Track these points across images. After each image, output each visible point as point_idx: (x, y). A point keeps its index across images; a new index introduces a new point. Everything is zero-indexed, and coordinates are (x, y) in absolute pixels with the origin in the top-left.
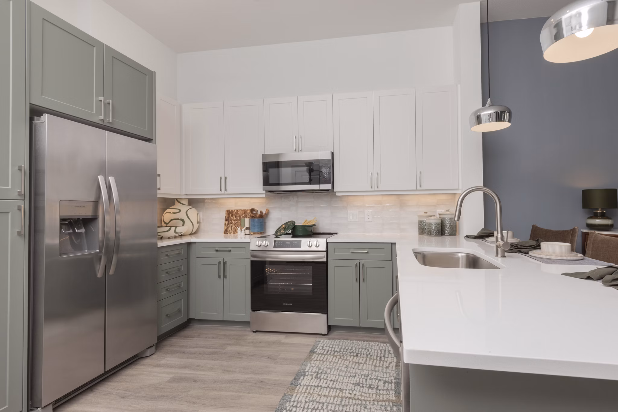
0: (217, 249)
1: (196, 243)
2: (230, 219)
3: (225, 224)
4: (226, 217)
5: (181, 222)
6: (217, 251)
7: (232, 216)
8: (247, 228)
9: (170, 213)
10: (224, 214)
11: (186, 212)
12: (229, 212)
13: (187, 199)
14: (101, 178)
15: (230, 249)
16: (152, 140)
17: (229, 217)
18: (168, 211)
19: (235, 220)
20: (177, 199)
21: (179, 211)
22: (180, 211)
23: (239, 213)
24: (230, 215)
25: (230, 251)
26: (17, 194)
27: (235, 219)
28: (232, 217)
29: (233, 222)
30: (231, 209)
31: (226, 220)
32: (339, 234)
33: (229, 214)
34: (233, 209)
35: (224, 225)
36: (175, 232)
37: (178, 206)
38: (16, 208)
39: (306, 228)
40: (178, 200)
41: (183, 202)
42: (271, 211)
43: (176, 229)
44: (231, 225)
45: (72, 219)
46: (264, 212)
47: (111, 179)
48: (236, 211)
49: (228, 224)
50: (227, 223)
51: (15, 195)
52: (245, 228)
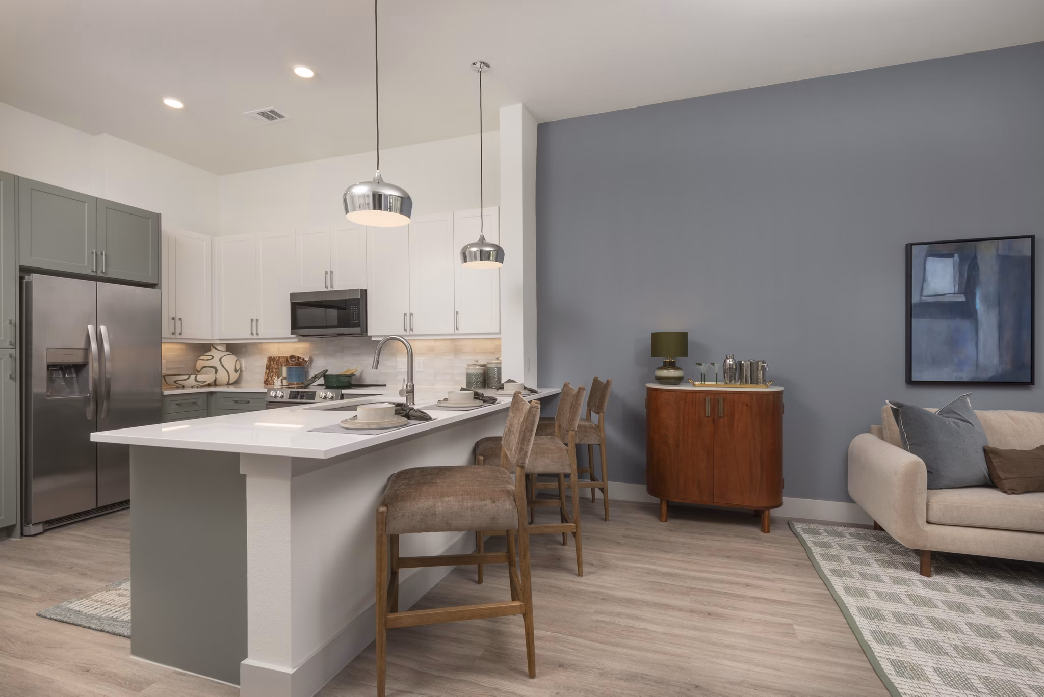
0: (236, 399)
1: (217, 393)
2: (271, 367)
3: (266, 373)
4: (267, 364)
5: (214, 370)
6: (236, 402)
7: (273, 363)
8: (285, 378)
9: (204, 360)
10: (265, 362)
11: (220, 360)
12: (271, 359)
13: (225, 345)
14: (91, 328)
15: (248, 400)
16: (157, 285)
17: (270, 365)
18: (202, 357)
19: (276, 369)
20: (212, 345)
21: (211, 357)
22: (213, 357)
23: (281, 360)
24: (272, 362)
25: (248, 402)
26: (8, 343)
27: (276, 367)
28: (273, 366)
29: (274, 370)
30: (273, 356)
31: (267, 369)
32: (387, 386)
33: (270, 362)
34: (275, 356)
35: (264, 373)
36: (196, 380)
37: (213, 352)
38: (8, 356)
39: (340, 378)
40: (214, 345)
41: (218, 348)
42: (315, 359)
43: (196, 377)
44: (272, 374)
45: (64, 365)
46: (307, 359)
47: (103, 328)
48: (278, 358)
49: (268, 374)
50: (268, 371)
51: (7, 345)
52: (281, 377)
